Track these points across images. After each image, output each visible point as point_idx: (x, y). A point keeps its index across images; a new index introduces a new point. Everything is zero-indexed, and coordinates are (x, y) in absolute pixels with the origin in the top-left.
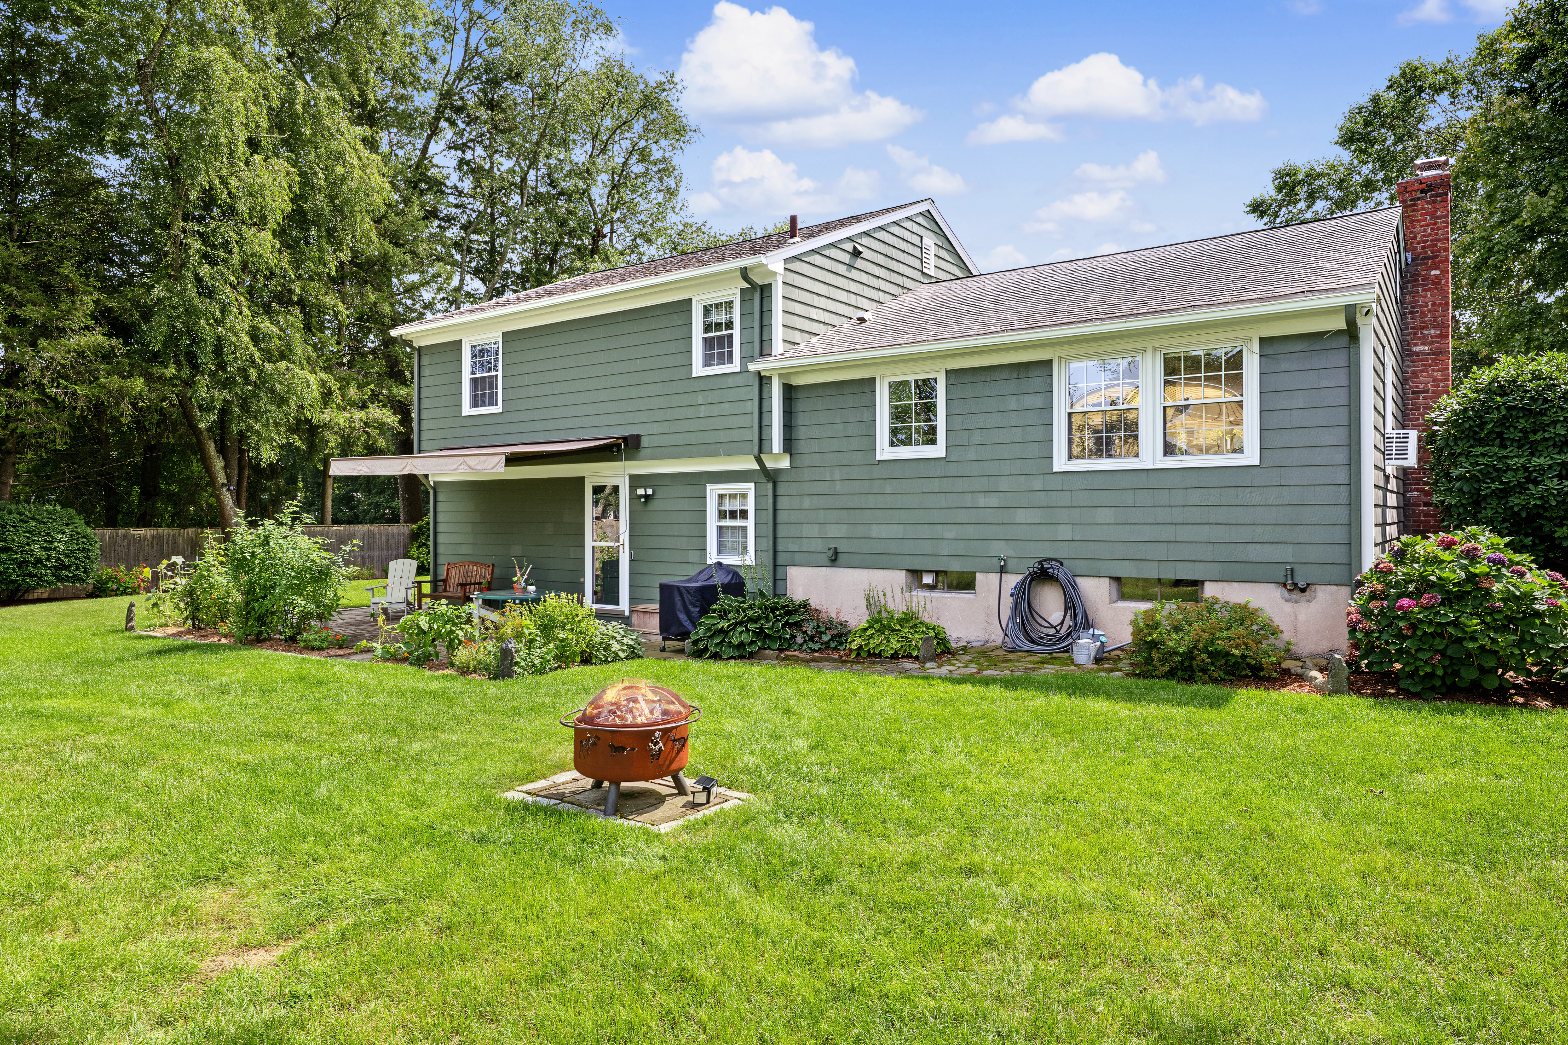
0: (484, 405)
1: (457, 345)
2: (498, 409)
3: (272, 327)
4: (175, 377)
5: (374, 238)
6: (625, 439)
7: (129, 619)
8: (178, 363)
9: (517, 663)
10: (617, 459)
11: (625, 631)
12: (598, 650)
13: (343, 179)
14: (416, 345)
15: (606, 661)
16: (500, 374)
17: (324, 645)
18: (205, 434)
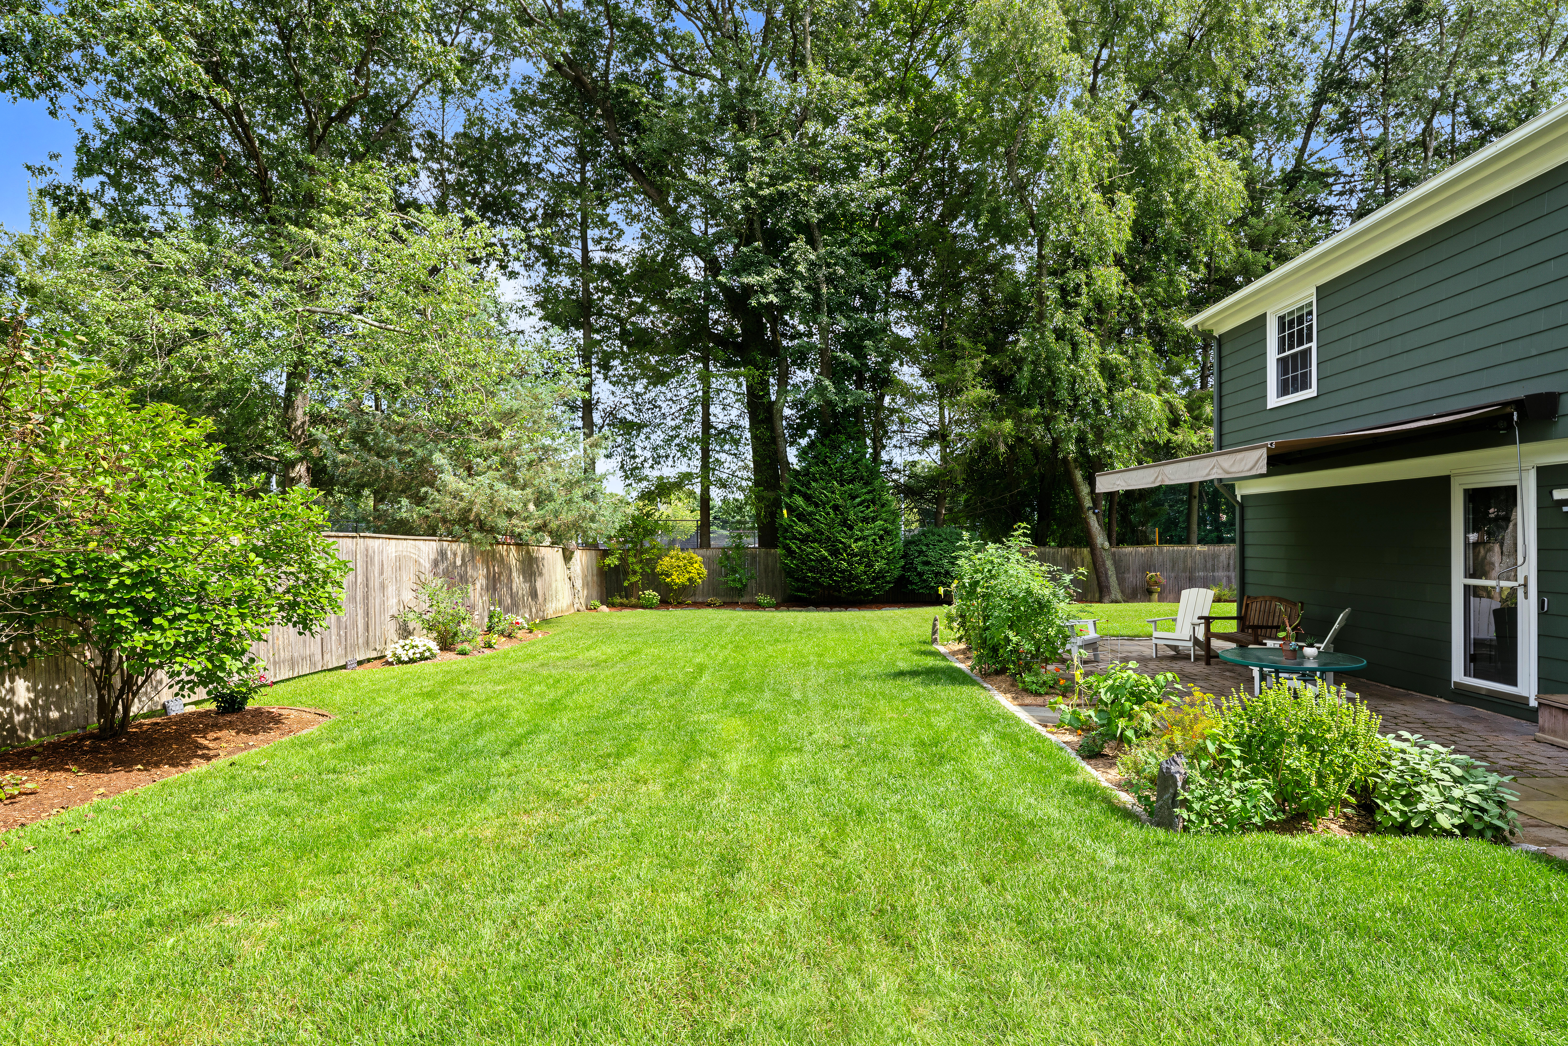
0: (1296, 390)
1: (1260, 321)
2: (1311, 392)
3: (1121, 357)
4: (1037, 415)
5: (1231, 247)
6: (1518, 404)
7: (934, 632)
8: (1042, 405)
9: (1185, 804)
10: (1507, 440)
11: (1466, 767)
12: (1389, 799)
13: (1192, 193)
14: (1216, 334)
15: (1402, 829)
16: (1314, 345)
17: (1042, 691)
18: (1073, 465)
